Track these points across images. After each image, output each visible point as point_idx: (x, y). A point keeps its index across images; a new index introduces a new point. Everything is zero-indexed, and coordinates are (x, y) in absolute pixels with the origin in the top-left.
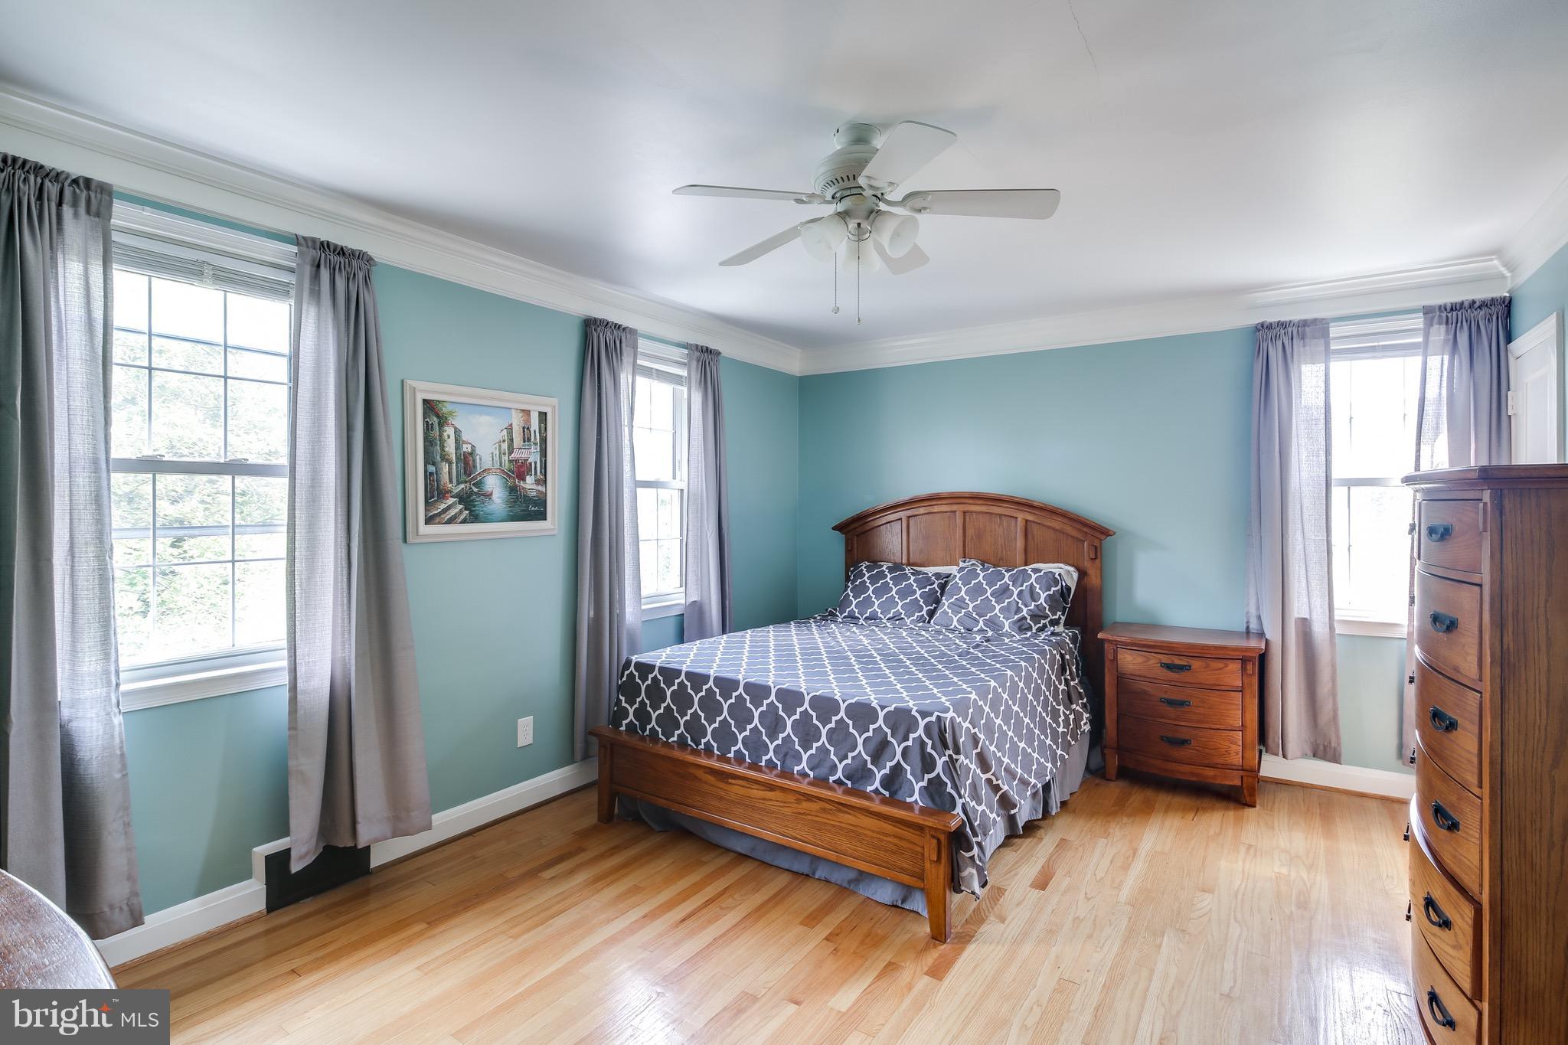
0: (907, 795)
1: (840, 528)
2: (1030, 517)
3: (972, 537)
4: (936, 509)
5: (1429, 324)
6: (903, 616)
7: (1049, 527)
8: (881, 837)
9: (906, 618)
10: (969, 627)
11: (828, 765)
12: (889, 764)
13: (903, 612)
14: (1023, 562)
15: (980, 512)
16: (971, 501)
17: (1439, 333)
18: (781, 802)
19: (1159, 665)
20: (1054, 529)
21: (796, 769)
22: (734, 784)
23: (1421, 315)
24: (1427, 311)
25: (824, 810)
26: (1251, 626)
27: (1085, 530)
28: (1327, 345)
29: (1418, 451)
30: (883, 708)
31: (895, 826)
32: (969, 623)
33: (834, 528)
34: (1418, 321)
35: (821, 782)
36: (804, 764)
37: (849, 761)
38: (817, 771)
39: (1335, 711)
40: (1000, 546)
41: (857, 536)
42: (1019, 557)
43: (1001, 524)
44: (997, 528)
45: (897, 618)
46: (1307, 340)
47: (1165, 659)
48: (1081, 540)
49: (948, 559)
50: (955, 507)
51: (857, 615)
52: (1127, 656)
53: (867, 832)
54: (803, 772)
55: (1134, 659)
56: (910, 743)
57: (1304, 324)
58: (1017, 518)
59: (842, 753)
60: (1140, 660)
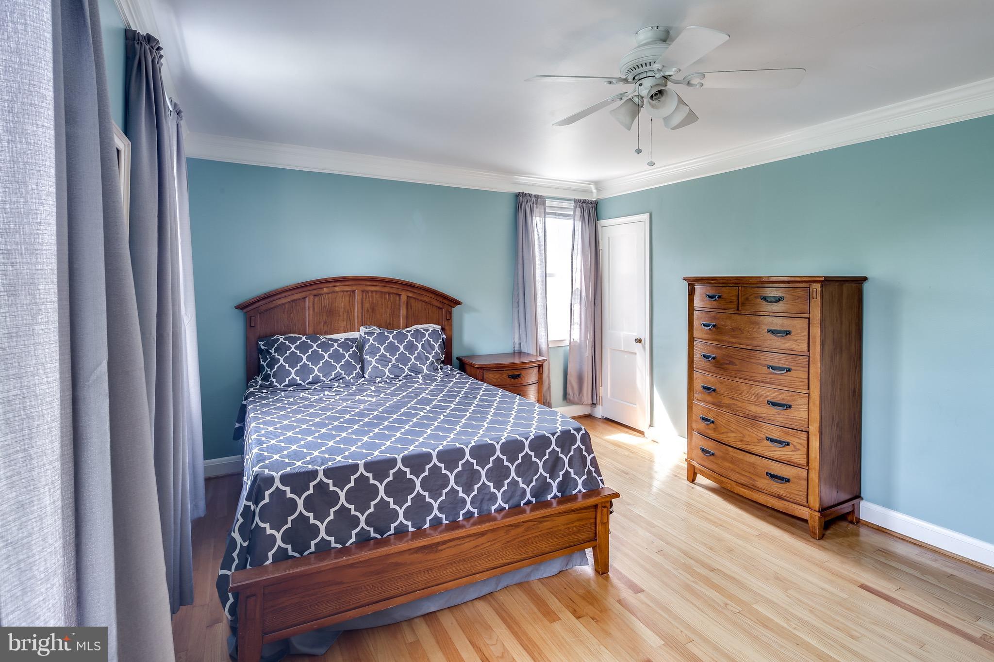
0: (573, 489)
1: (241, 307)
2: (410, 295)
3: (368, 310)
4: (337, 289)
5: (575, 207)
6: (344, 376)
7: (421, 301)
8: (569, 526)
9: (347, 377)
10: (397, 375)
11: (519, 493)
12: (561, 473)
13: (343, 373)
14: (405, 325)
15: (375, 291)
16: (369, 283)
17: (578, 210)
18: (493, 540)
19: (507, 377)
20: (425, 302)
21: (493, 508)
22: (444, 549)
23: (573, 202)
24: (575, 201)
25: (528, 529)
26: (515, 349)
27: (445, 301)
28: (545, 209)
29: (572, 262)
30: (553, 434)
31: (578, 513)
32: (397, 371)
33: (237, 307)
34: (571, 205)
35: (516, 509)
36: (500, 501)
37: (534, 483)
38: (511, 502)
39: (549, 384)
40: (388, 315)
41: (260, 313)
42: (402, 322)
43: (389, 299)
44: (386, 303)
45: (338, 378)
46: (538, 205)
47: (510, 373)
48: (439, 308)
49: (349, 327)
50: (355, 288)
51: (299, 382)
52: (490, 375)
53: (560, 528)
54: (501, 507)
55: (495, 376)
56: (572, 453)
57: (537, 197)
58: (400, 295)
59: (529, 479)
60: (498, 376)
